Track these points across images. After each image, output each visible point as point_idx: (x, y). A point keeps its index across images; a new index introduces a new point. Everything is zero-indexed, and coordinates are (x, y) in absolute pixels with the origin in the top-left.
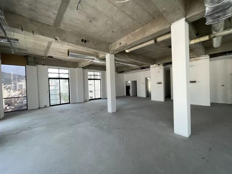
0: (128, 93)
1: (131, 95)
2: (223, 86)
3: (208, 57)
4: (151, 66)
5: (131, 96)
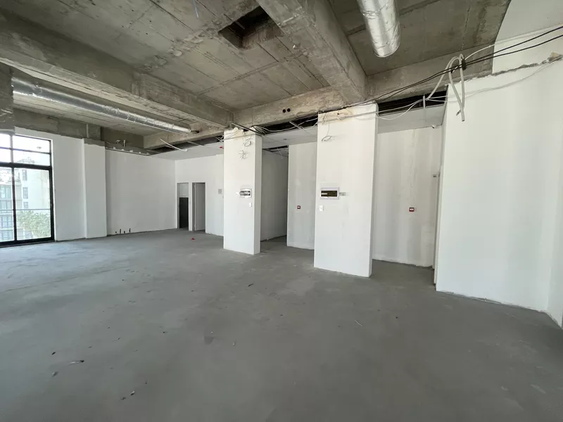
0: (183, 222)
1: (190, 228)
2: (412, 210)
3: (374, 107)
4: (227, 134)
5: (191, 232)
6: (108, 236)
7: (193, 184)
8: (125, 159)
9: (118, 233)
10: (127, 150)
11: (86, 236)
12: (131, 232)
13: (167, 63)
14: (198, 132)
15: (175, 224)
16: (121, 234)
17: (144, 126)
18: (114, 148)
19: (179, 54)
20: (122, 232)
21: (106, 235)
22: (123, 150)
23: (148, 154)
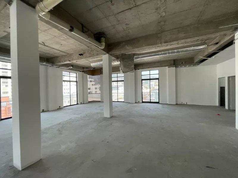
6: (176, 104)
7: (229, 78)
8: (184, 70)
9: (181, 103)
10: (185, 66)
11: (168, 103)
12: (187, 104)
13: (165, 22)
14: (217, 43)
15: (217, 103)
16: (182, 104)
17: (190, 52)
18: (179, 67)
19: (164, 14)
20: (183, 104)
21: (175, 104)
22: (183, 67)
23: (197, 65)
